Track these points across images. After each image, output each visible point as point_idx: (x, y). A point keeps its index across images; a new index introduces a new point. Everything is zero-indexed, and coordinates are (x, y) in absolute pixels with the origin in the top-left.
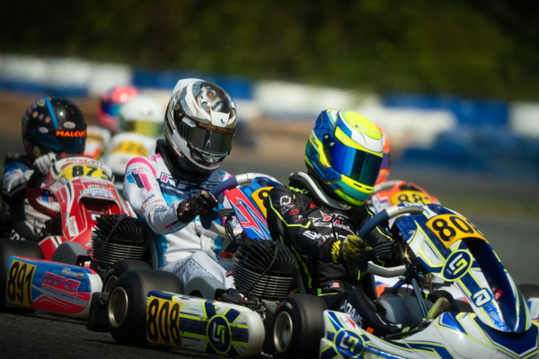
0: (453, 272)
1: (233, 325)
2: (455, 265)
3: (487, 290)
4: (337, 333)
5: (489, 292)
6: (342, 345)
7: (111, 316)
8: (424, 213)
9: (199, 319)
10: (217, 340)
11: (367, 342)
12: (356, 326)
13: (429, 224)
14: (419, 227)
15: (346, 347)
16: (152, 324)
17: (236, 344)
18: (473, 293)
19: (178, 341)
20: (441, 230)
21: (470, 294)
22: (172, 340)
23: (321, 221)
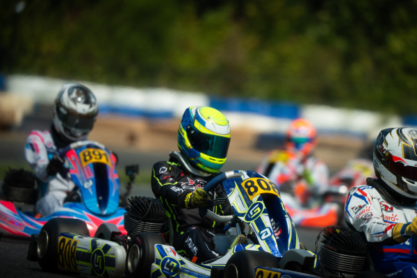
0: (251, 216)
1: (107, 255)
2: (253, 212)
3: (269, 228)
4: (162, 260)
5: (270, 230)
6: (165, 268)
7: (39, 250)
8: (242, 177)
9: (86, 251)
10: (97, 266)
11: (183, 266)
12: (177, 254)
13: (243, 184)
14: (237, 186)
15: (168, 269)
16: (61, 256)
17: (108, 269)
18: (260, 230)
19: (75, 267)
20: (249, 188)
21: (258, 231)
22: (72, 267)
23: (187, 185)
